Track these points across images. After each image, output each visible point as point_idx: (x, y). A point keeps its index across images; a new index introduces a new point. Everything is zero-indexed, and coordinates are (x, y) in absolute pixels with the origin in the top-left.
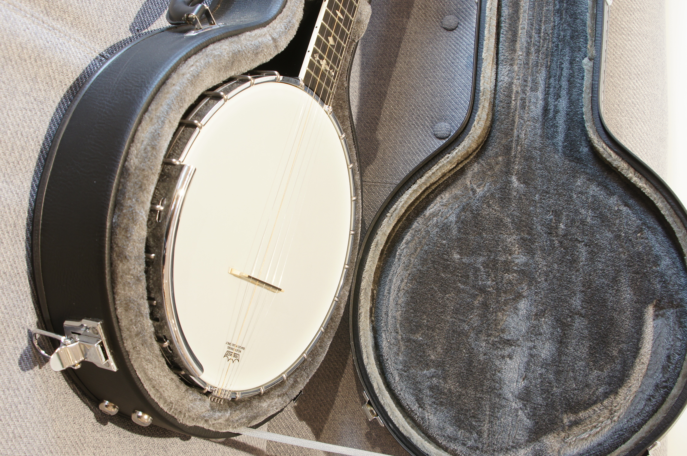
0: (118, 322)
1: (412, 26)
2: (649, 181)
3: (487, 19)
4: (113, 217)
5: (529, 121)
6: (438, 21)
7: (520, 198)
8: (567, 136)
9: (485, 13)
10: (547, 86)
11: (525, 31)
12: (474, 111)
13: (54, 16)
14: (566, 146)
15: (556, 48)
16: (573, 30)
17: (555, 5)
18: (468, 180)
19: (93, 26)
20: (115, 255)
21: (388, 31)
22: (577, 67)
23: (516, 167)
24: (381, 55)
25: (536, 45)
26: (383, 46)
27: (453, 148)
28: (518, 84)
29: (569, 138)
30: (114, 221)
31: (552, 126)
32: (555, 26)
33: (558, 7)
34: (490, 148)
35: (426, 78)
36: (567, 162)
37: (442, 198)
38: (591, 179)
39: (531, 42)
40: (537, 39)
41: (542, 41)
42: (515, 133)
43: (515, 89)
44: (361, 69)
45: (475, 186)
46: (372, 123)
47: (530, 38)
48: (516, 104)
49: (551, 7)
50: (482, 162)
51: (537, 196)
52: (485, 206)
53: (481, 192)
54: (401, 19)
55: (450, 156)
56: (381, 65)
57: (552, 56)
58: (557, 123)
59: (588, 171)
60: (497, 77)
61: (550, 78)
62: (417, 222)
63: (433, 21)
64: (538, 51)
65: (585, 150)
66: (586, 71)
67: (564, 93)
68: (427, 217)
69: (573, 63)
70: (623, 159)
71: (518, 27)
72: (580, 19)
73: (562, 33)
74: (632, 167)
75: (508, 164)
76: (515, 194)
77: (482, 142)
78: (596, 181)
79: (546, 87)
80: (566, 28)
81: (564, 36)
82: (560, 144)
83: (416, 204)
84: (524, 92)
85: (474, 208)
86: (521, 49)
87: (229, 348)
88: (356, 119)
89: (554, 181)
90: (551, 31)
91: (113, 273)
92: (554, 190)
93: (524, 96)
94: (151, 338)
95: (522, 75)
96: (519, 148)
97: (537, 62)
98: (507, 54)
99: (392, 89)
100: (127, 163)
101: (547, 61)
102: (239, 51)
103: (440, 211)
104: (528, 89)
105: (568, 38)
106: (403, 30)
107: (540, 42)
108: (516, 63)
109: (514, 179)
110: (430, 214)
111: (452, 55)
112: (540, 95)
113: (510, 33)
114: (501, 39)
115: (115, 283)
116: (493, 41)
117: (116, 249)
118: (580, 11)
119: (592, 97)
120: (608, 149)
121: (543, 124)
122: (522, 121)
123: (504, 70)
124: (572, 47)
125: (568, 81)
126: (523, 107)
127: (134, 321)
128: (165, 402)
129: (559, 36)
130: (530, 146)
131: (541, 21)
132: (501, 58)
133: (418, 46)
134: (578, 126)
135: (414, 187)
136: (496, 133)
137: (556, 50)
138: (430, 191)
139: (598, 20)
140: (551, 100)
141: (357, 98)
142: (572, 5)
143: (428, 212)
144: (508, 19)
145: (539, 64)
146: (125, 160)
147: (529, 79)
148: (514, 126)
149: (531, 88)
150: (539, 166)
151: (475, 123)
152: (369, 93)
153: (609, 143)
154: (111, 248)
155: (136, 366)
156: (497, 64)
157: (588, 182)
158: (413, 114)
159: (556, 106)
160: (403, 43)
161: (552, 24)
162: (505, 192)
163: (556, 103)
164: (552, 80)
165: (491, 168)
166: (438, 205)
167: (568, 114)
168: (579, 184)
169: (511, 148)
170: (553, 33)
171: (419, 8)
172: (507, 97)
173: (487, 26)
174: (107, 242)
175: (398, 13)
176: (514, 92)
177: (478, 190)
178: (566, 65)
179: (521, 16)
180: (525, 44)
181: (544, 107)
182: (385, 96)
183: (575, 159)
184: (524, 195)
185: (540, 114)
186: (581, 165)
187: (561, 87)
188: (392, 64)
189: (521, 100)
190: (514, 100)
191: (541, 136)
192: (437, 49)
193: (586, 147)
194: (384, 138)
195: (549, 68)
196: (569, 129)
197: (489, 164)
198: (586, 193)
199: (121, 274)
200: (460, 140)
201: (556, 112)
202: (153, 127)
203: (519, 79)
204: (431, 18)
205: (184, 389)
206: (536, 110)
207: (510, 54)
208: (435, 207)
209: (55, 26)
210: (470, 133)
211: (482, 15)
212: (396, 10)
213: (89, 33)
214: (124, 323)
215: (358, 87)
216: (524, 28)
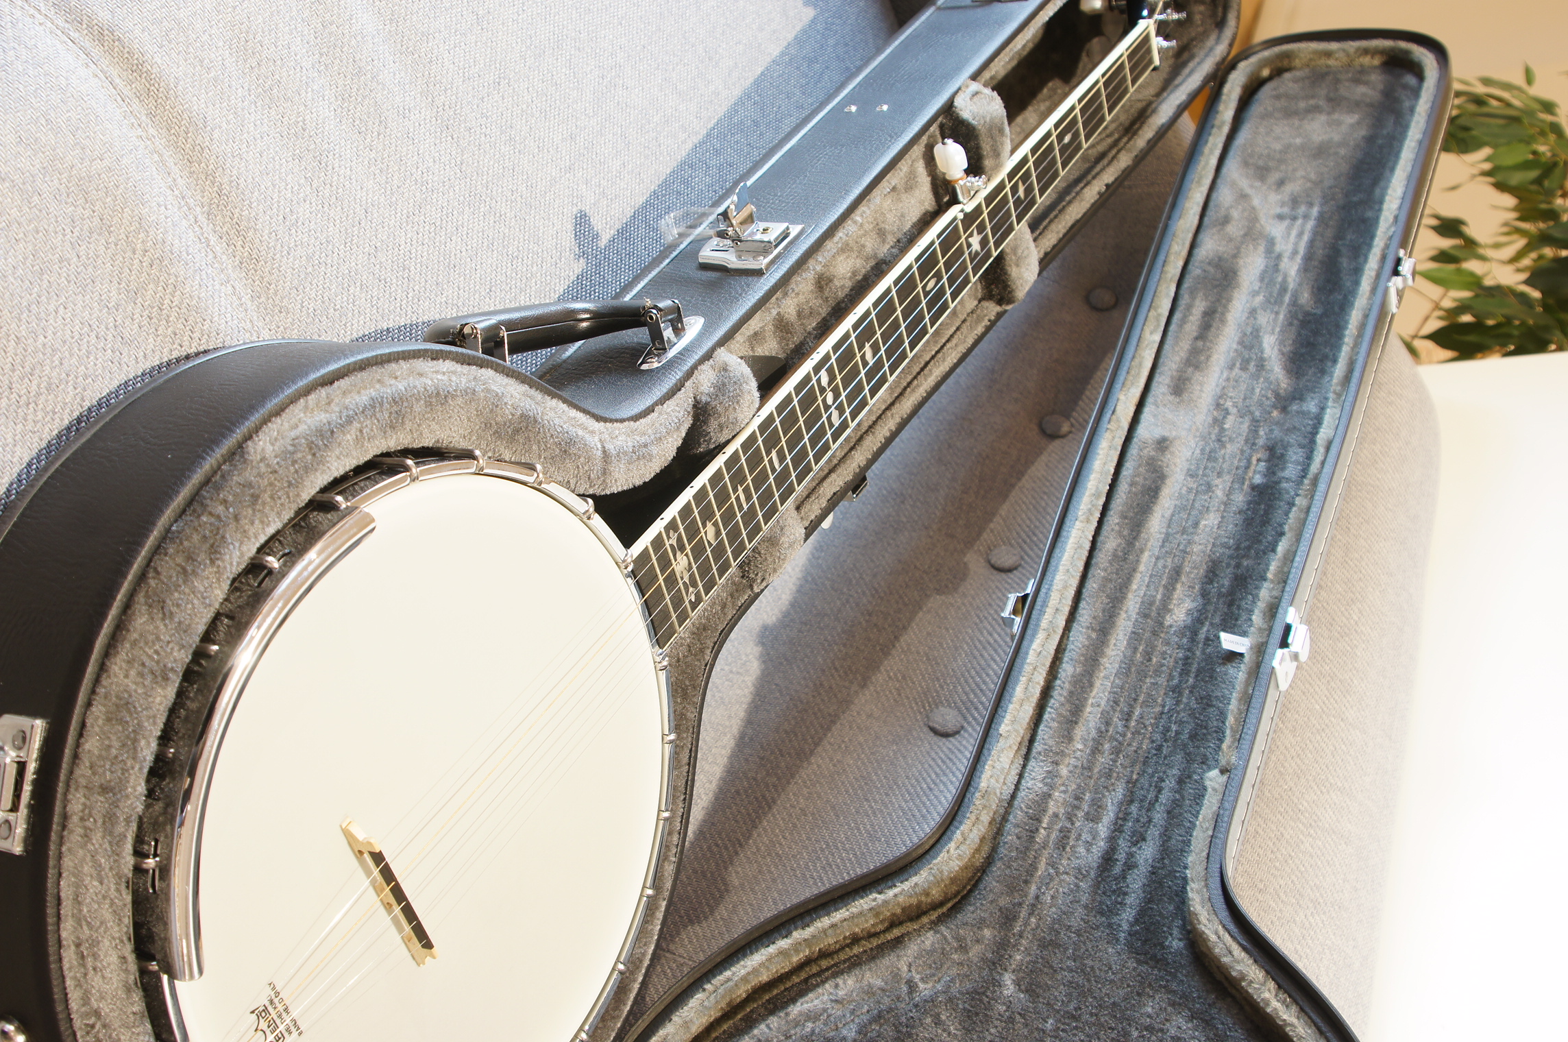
0: (81, 735)
1: (864, 702)
2: (1306, 1013)
3: (1027, 668)
4: (176, 521)
5: (1067, 873)
6: (921, 713)
7: (1011, 1020)
8: (1143, 913)
9: (1025, 658)
10: (1121, 815)
11: (1100, 710)
12: (955, 823)
13: (218, 228)
14: (1137, 932)
15: (1154, 752)
16: (1197, 724)
17: (1171, 677)
18: (905, 961)
19: (276, 294)
20: (142, 594)
21: (813, 696)
22: (1191, 791)
23: (1018, 957)
24: (786, 732)
25: (1117, 740)
26: (795, 718)
27: (890, 883)
28: (1061, 800)
29: (1146, 918)
30: (174, 528)
31: (1114, 891)
32: (1162, 713)
33: (1175, 681)
34: (971, 908)
35: (867, 800)
36: (1131, 964)
37: (837, 986)
38: (1180, 1002)
39: (1107, 731)
40: (1120, 729)
41: (1129, 735)
42: (1033, 889)
43: (1052, 807)
44: (737, 745)
45: (917, 977)
46: (726, 848)
47: (1108, 724)
48: (1048, 836)
49: (1162, 680)
50: (946, 932)
51: (1051, 1021)
52: (929, 1020)
53: (926, 992)
54: (847, 684)
55: (881, 897)
56: (781, 751)
57: (1144, 764)
58: (1128, 886)
59: (1174, 986)
60: (1019, 782)
61: (1132, 801)
62: (768, 1026)
63: (912, 708)
64: (1117, 751)
65: (1176, 943)
66: (1210, 790)
67: (1153, 833)
68: (791, 1017)
69: (1185, 783)
70: (1255, 961)
71: (1086, 699)
72: (1218, 708)
73: (1174, 727)
74: (1273, 979)
75: (1002, 947)
76: (1002, 1008)
77: (955, 895)
78: (1190, 1009)
79: (1118, 818)
80: (1185, 719)
81: (1177, 733)
82: (1125, 926)
83: (775, 992)
84: (1070, 818)
85: (903, 1019)
86: (1084, 741)
87: (271, 1002)
88: (694, 833)
89: (1095, 997)
90: (1153, 721)
91: (120, 627)
92: (1092, 1014)
93: (1069, 826)
94: (128, 820)
95: (1074, 786)
96: (1033, 920)
97: (1110, 770)
98: (1051, 742)
99: (789, 800)
100: (249, 443)
101: (1132, 772)
102: (536, 421)
103: (825, 1010)
104: (1080, 814)
105: (1185, 736)
106: (846, 703)
107: (1124, 735)
108: (1066, 762)
109: (1008, 979)
110: (801, 1014)
111: (934, 776)
112: (1103, 829)
113: (1068, 706)
114: (1046, 716)
115: (115, 647)
116: (1029, 710)
117: (152, 583)
118: (1219, 694)
119: (1212, 836)
120: (1227, 938)
121: (1096, 885)
122: (1051, 871)
123: (1037, 769)
124: (1189, 754)
125: (1169, 812)
126: (1062, 844)
127: (114, 752)
128: (86, 1000)
129: (1168, 731)
130: (1059, 921)
131: (1135, 700)
132: (1038, 747)
133: (866, 741)
134: (1171, 899)
135: (783, 944)
136: (992, 882)
137: (1155, 755)
138: (815, 969)
139: (1252, 705)
140: (1123, 844)
141: (711, 795)
142: (1206, 682)
143: (796, 1009)
144: (1070, 682)
145: (1115, 775)
146: (248, 437)
147: (1087, 796)
148: (1032, 875)
149: (1087, 813)
150: (1070, 963)
151: (952, 845)
152: (738, 792)
153: (1232, 926)
154: (142, 577)
155: (67, 862)
156: (1027, 757)
157: (1169, 1009)
158: (819, 858)
159: (1131, 855)
160: (838, 725)
161: (1158, 709)
162: (981, 1001)
163: (1134, 849)
164: (1134, 809)
165: (963, 948)
166: (826, 998)
167: (1154, 873)
168: (1150, 1010)
169: (1015, 918)
170: (1156, 725)
171: (890, 678)
172: (1031, 819)
173: (1023, 679)
174: (139, 559)
175: (846, 673)
176: (1050, 812)
177: (921, 986)
178: (1169, 783)
179: (1098, 683)
180: (1093, 733)
181: (1107, 853)
182: (770, 808)
183: (1151, 959)
184: (1020, 1014)
185: (1095, 865)
186: (1162, 973)
187: (1150, 821)
188: (803, 755)
189: (1061, 831)
190: (1045, 829)
191: (1086, 907)
192: (904, 757)
193: (1180, 940)
194: (742, 885)
195: (1132, 784)
196: (1150, 901)
197: (958, 939)
198: (1162, 1030)
199: (135, 635)
200: (911, 871)
201: (1130, 866)
202: (328, 415)
203: (1065, 792)
204: (910, 703)
205: (136, 1008)
206: (1087, 855)
207: (1058, 743)
208: (816, 1002)
209: (212, 243)
210: (934, 861)
211: (1018, 661)
212: (842, 667)
213: (263, 299)
214: (91, 744)
215: (718, 775)
216: (1098, 706)
